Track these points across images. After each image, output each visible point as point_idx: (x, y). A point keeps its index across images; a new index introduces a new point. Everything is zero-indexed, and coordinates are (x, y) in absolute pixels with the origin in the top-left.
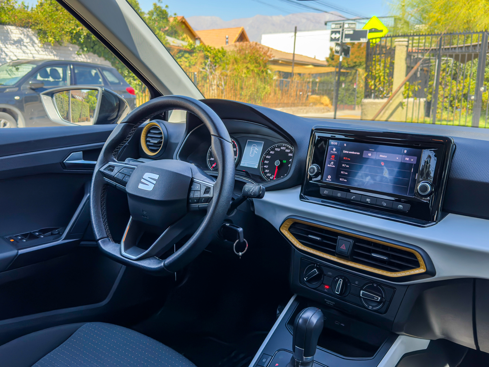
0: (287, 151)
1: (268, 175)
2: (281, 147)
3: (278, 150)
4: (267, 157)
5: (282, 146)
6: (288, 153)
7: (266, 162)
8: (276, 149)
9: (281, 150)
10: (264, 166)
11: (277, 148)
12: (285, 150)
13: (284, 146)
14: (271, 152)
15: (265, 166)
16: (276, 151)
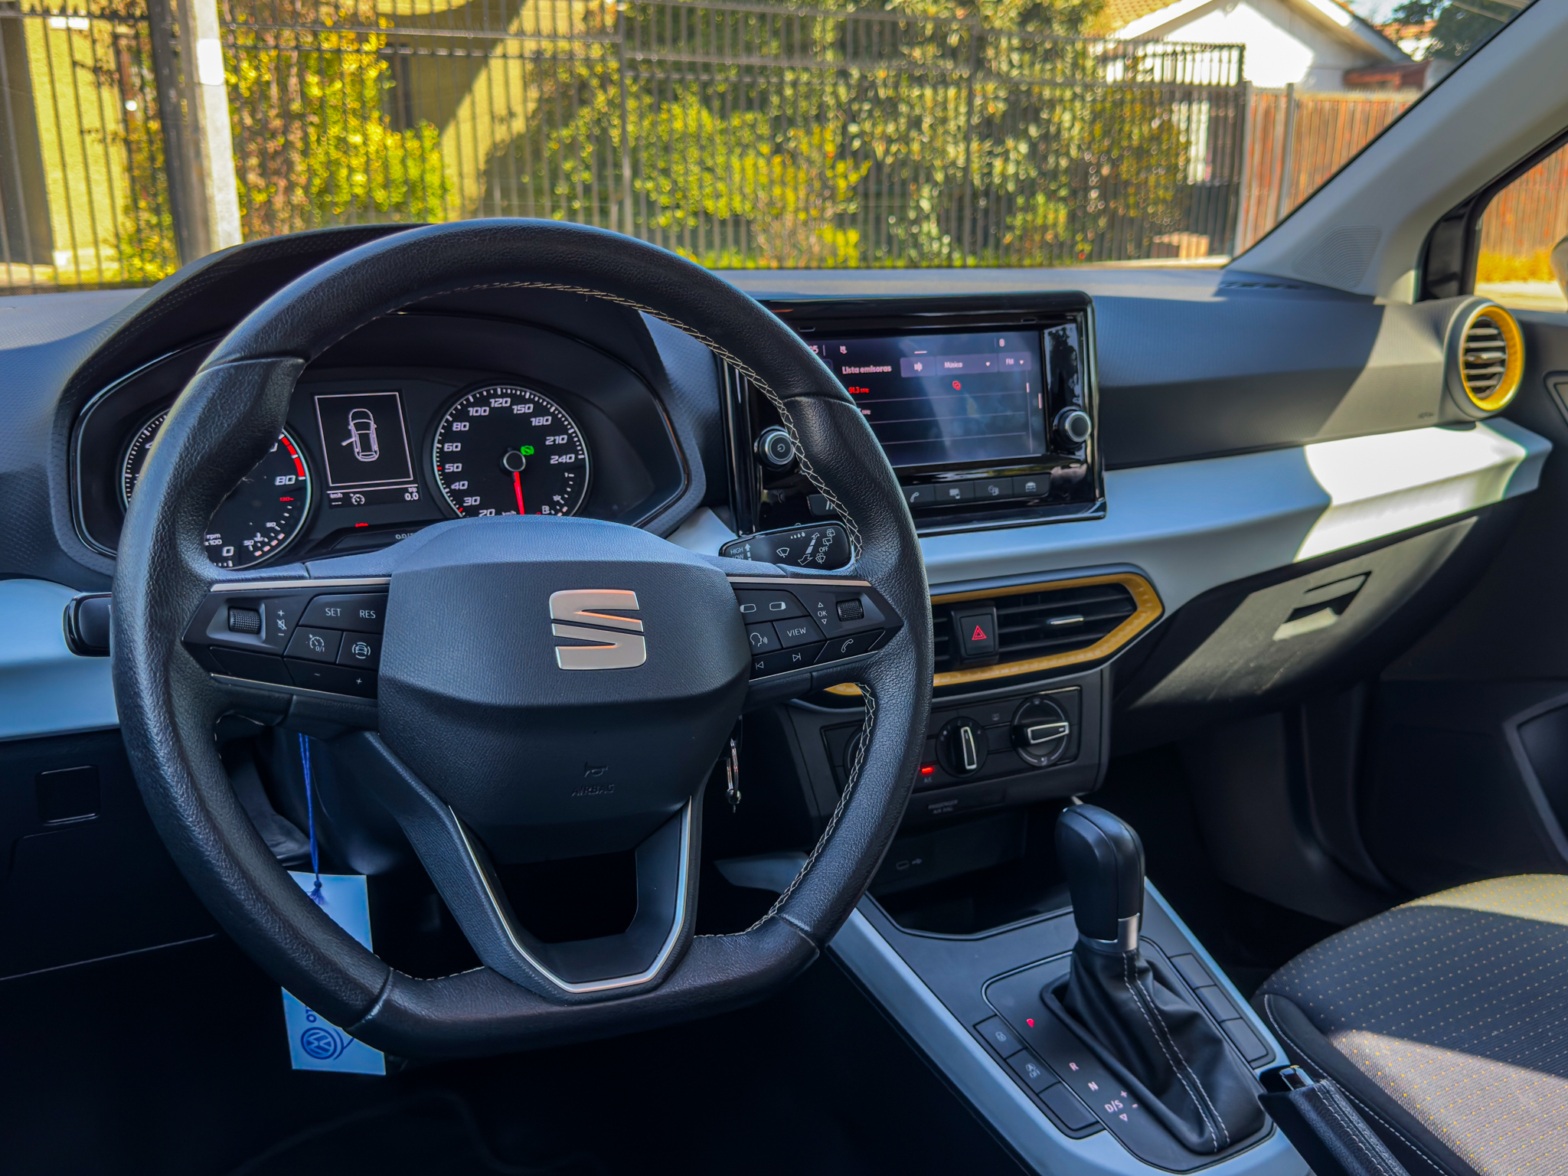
0: (519, 409)
2: (492, 401)
3: (482, 411)
4: (449, 447)
5: (495, 396)
6: (526, 417)
7: (451, 468)
8: (472, 411)
9: (492, 409)
10: (453, 487)
11: (473, 405)
12: (510, 409)
13: (503, 396)
14: (457, 427)
15: (456, 486)
16: (473, 420)
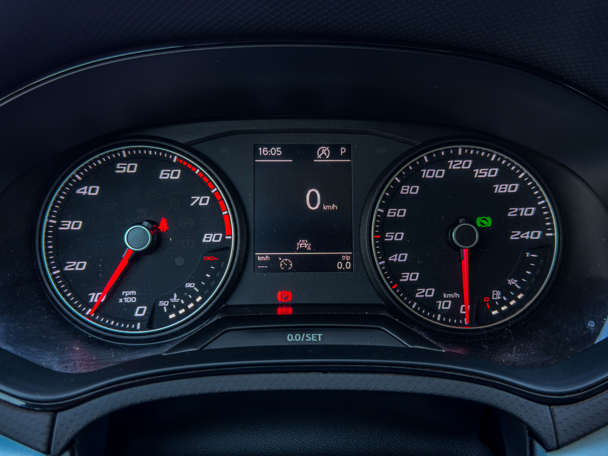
0: (484, 173)
1: (424, 293)
2: (451, 162)
3: (438, 174)
4: (392, 213)
5: (455, 157)
6: (489, 182)
8: (425, 173)
9: (449, 173)
10: (390, 259)
12: (471, 172)
13: (464, 157)
14: (407, 190)
15: (395, 258)
16: (425, 184)
